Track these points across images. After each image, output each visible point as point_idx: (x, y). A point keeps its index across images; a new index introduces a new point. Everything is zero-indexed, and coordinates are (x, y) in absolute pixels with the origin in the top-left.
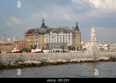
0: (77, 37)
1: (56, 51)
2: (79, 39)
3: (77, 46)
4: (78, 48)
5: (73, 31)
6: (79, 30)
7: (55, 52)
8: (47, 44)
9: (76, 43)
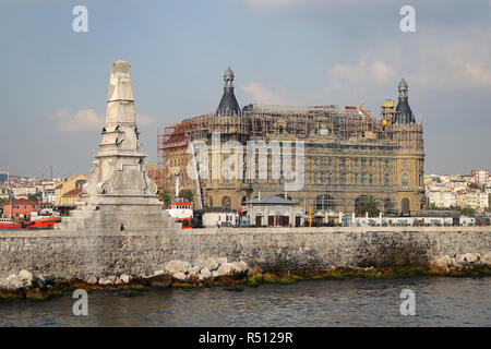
0: (400, 152)
1: (271, 219)
2: (412, 164)
3: (402, 196)
4: (406, 202)
5: (385, 122)
6: (411, 119)
7: (265, 221)
8: (246, 185)
9: (399, 182)
